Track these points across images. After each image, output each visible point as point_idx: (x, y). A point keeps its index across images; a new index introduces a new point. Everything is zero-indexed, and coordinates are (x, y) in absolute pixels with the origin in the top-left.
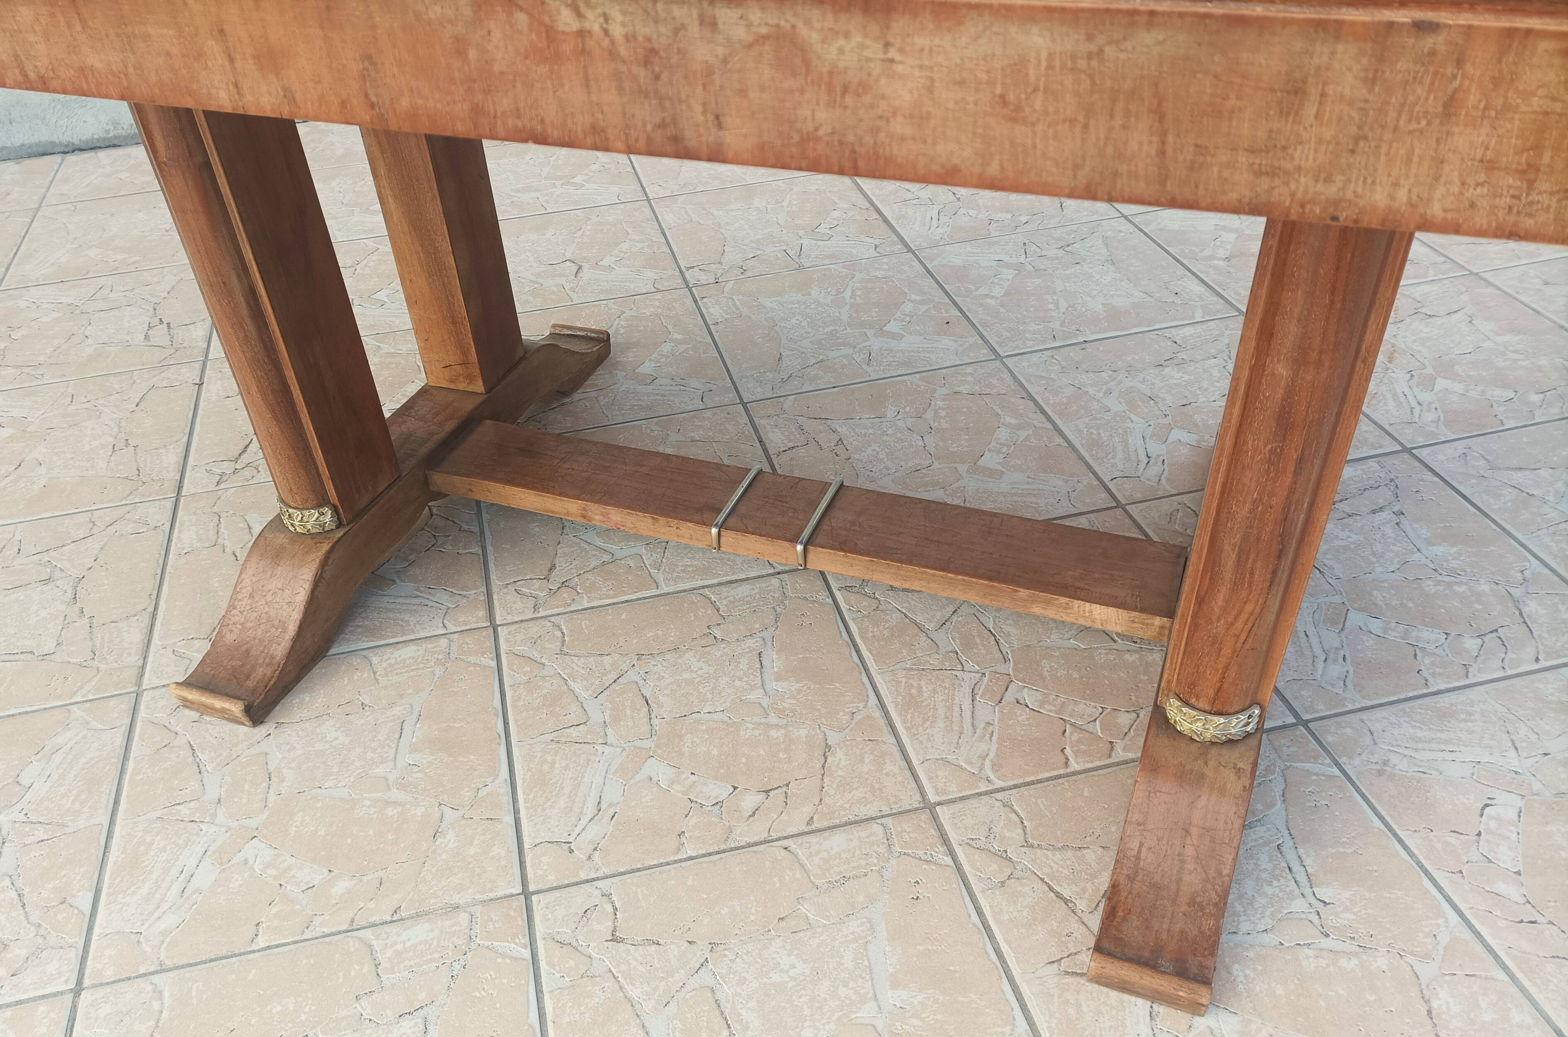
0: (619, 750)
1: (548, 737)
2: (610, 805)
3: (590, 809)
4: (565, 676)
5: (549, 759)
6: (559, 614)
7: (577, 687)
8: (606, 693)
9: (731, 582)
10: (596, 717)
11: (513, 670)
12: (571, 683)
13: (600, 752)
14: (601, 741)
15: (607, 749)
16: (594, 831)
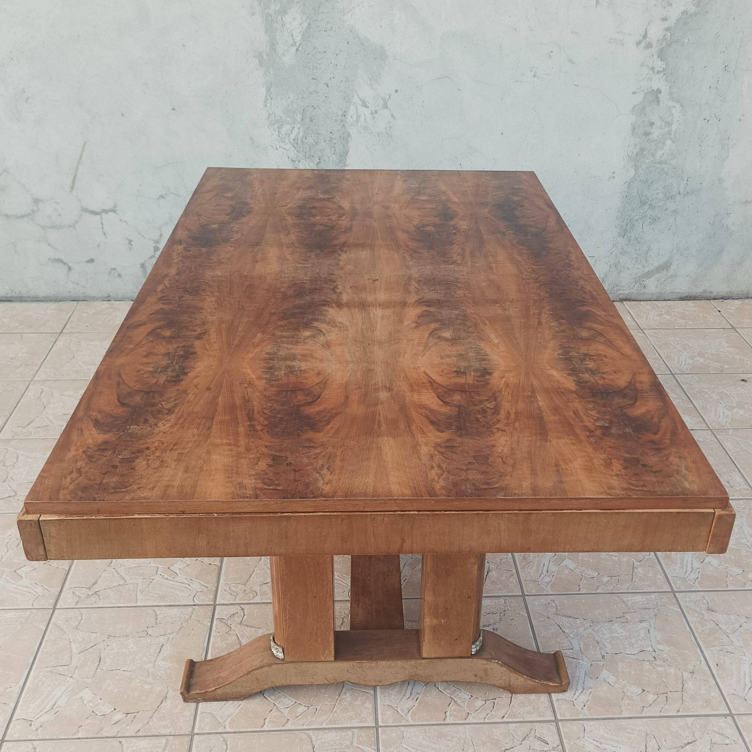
0: (75, 681)
1: (49, 669)
2: (58, 707)
3: (48, 707)
4: (71, 640)
5: (44, 680)
6: (85, 608)
7: (74, 646)
8: (85, 652)
9: (170, 606)
10: (74, 663)
11: (51, 633)
12: (72, 644)
13: (67, 680)
14: (70, 675)
15: (71, 680)
16: (46, 717)
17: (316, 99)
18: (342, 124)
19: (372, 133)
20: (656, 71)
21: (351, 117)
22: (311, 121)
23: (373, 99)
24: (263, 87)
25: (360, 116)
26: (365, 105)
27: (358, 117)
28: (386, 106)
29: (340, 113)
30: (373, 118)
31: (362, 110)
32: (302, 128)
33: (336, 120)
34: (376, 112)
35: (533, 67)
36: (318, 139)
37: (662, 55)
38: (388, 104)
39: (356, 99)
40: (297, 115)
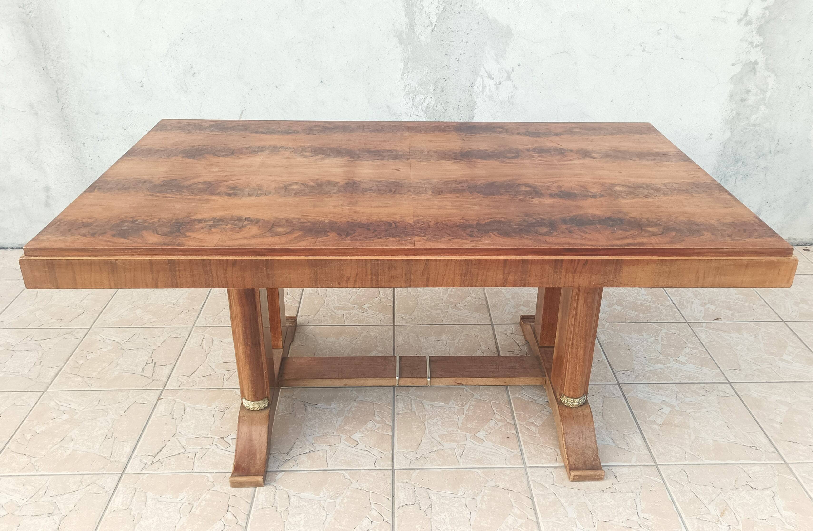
17: (448, 72)
18: (469, 93)
19: (495, 101)
20: (754, 44)
21: (478, 88)
22: (442, 91)
23: (498, 72)
24: (402, 63)
26: (490, 77)
27: (484, 87)
28: (509, 78)
29: (468, 84)
30: (497, 88)
31: (488, 81)
32: (433, 98)
33: (464, 90)
34: (500, 83)
35: (643, 43)
36: (447, 107)
37: (760, 31)
38: (511, 76)
39: (482, 72)
40: (430, 86)
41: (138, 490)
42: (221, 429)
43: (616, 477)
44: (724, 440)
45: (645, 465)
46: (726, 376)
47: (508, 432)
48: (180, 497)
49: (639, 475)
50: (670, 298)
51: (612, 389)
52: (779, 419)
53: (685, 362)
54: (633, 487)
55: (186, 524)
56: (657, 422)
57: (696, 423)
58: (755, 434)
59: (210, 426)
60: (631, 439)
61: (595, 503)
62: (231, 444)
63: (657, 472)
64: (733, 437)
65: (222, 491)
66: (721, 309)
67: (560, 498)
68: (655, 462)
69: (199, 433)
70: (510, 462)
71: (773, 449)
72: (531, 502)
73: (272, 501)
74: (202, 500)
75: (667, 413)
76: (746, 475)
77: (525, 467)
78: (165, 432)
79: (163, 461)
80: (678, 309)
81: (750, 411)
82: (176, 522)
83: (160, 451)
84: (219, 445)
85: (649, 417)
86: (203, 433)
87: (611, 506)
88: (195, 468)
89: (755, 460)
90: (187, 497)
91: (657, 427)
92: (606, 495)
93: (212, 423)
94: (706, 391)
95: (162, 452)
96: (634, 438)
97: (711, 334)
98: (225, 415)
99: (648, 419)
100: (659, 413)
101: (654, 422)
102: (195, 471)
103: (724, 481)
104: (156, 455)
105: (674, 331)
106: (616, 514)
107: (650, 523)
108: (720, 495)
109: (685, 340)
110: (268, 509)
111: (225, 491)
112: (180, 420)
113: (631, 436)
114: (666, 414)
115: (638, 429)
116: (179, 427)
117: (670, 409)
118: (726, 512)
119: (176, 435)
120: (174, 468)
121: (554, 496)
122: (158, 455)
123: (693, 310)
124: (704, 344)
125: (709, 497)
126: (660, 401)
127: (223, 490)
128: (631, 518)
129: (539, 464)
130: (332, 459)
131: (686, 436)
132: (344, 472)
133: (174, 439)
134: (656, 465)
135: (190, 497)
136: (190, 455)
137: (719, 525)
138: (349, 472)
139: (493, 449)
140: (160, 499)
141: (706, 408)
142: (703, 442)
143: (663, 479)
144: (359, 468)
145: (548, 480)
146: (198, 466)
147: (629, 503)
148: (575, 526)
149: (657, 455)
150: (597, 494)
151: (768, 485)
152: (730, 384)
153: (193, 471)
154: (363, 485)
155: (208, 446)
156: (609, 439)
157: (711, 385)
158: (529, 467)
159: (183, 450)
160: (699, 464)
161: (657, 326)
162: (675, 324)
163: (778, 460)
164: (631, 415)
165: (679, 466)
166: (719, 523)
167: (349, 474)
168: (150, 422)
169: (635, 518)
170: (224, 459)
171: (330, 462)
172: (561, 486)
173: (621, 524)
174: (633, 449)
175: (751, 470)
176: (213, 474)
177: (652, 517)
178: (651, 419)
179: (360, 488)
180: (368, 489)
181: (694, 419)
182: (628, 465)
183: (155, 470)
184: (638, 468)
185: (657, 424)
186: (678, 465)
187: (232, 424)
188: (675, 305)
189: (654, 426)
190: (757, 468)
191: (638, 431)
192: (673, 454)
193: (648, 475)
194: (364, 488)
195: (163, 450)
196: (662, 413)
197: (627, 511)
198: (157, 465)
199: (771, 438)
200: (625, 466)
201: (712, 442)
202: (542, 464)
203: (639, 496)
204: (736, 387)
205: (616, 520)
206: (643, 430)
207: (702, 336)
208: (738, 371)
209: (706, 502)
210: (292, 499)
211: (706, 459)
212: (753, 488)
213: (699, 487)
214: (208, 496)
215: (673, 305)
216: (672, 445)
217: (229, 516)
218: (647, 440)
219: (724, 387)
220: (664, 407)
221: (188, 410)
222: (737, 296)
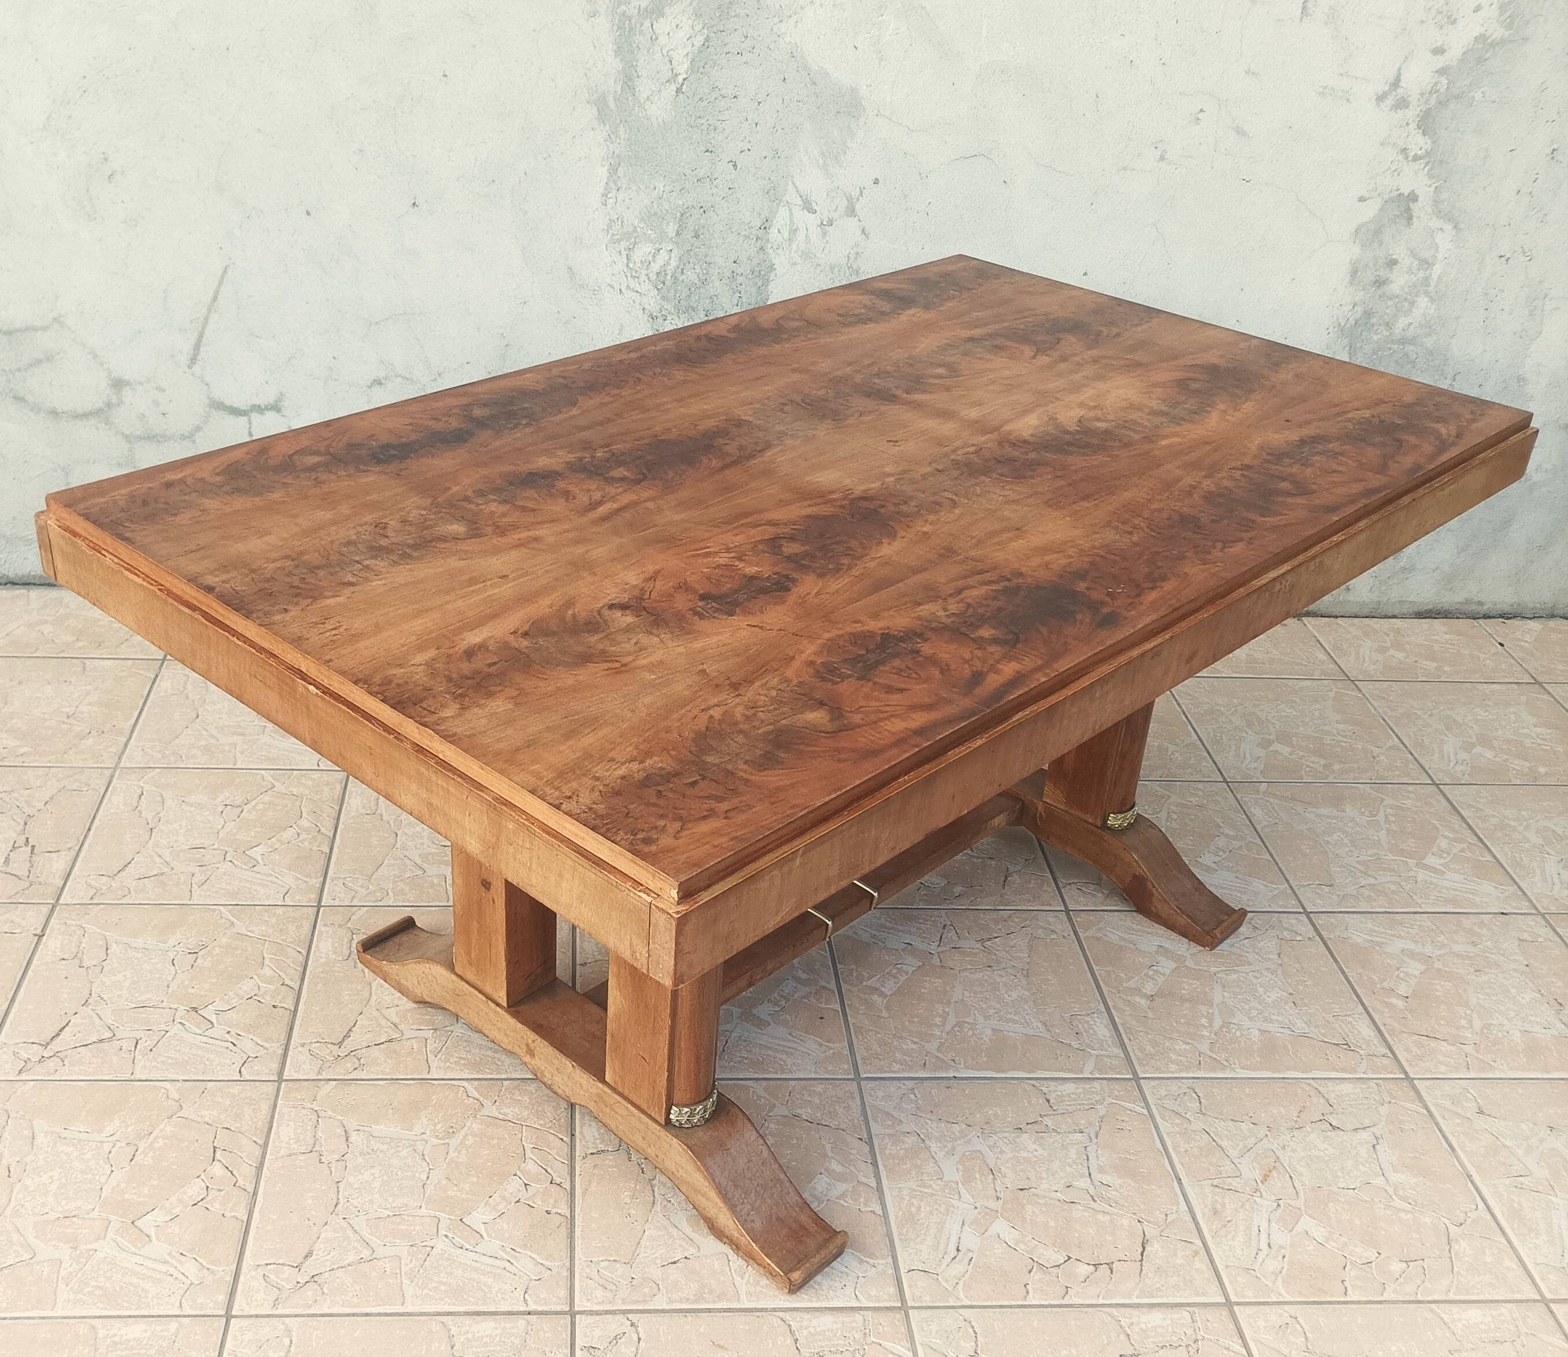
17: (710, 192)
18: (759, 244)
19: (818, 265)
20: (1411, 154)
21: (779, 231)
22: (697, 236)
23: (827, 195)
24: (603, 166)
25: (796, 230)
26: (808, 207)
27: (794, 231)
28: (851, 212)
29: (757, 223)
30: (824, 234)
31: (803, 218)
32: (675, 251)
33: (747, 237)
34: (831, 223)
35: (1161, 141)
36: (707, 274)
37: (1426, 124)
38: (858, 207)
39: (791, 196)
40: (668, 224)
41: (13, 1115)
42: (191, 990)
43: (1048, 1101)
44: (1282, 1030)
45: (1112, 1079)
46: (1301, 898)
47: (823, 1006)
48: (109, 1130)
49: (1098, 1098)
50: (1193, 728)
51: (1052, 920)
52: (1403, 989)
53: (1213, 865)
54: (1083, 1122)
55: (123, 1185)
56: (1144, 991)
57: (1226, 994)
58: (1350, 1019)
59: (166, 984)
60: (1086, 1026)
61: (1002, 1152)
62: (214, 1021)
63: (1137, 1093)
64: (1304, 1025)
65: (199, 1120)
66: (1302, 754)
67: (927, 1142)
68: (1135, 1073)
69: (142, 998)
70: (826, 1068)
71: (1384, 1050)
72: (866, 1149)
73: (311, 1141)
74: (157, 1137)
75: (1168, 972)
76: (1322, 1101)
77: (858, 1078)
78: (65, 996)
79: (66, 1057)
80: (1209, 753)
81: (1343, 972)
82: (103, 1179)
83: (58, 1035)
84: (188, 1024)
85: (1129, 979)
86: (150, 999)
87: (1034, 1159)
88: (137, 1071)
89: (1343, 1070)
90: (123, 1129)
91: (1143, 1002)
92: (1025, 1136)
93: (170, 978)
94: (1255, 928)
95: (61, 1037)
96: (1092, 1023)
97: (1276, 807)
98: (199, 961)
99: (1125, 985)
100: (1151, 973)
101: (1137, 991)
102: (138, 1076)
103: (1275, 1111)
104: (48, 1044)
105: (1194, 800)
106: (1044, 1175)
107: (1114, 1193)
108: (1265, 1140)
109: (1219, 820)
110: (302, 1157)
111: (207, 1120)
112: (98, 969)
113: (1088, 1019)
114: (1164, 975)
115: (1102, 1004)
116: (95, 985)
117: (1173, 965)
118: (1274, 1173)
119: (90, 1001)
120: (91, 1070)
121: (915, 1138)
122: (54, 1042)
123: (1242, 755)
124: (1259, 830)
125: (1241, 1144)
126: (1155, 948)
127: (202, 1117)
128: (1075, 1183)
129: (885, 1072)
130: (439, 1056)
131: (1204, 1021)
132: (465, 1084)
133: (88, 1010)
134: (1137, 1079)
135: (129, 1129)
136: (125, 1044)
137: (1257, 1199)
138: (476, 1083)
139: (789, 1041)
140: (64, 1135)
141: (1250, 964)
142: (1238, 1034)
143: (1147, 1106)
144: (498, 1077)
145: (904, 1106)
146: (145, 1067)
147: (1073, 1153)
148: (956, 1197)
149: (1138, 1059)
150: (1007, 1135)
151: (1367, 1122)
152: (1308, 914)
153: (132, 1078)
154: (506, 1110)
155: (163, 1027)
156: (1039, 1025)
157: (1266, 916)
158: (867, 1078)
159: (108, 1034)
160: (1226, 1078)
161: (1158, 788)
162: (1200, 786)
163: (1391, 1072)
164: (1089, 974)
165: (1184, 1081)
166: (1258, 1194)
167: (476, 1089)
168: (30, 973)
169: (1084, 1183)
170: (200, 1052)
171: (434, 1063)
172: (933, 1118)
173: (1053, 1195)
174: (1089, 1046)
175: (1333, 1091)
176: (179, 1084)
177: (1120, 1181)
178: (1132, 984)
179: (501, 1117)
180: (518, 1119)
181: (1224, 987)
182: (1075, 1078)
183: (49, 1074)
184: (1096, 1084)
185: (1145, 996)
186: (1182, 1078)
187: (215, 980)
188: (1203, 744)
189: (1138, 999)
190: (1347, 1088)
191: (1102, 1008)
192: (1173, 1056)
193: (1116, 1098)
194: (510, 1117)
195: (63, 1033)
196: (1156, 972)
197: (1068, 1169)
198: (51, 1064)
199: (1382, 1028)
200: (1071, 1079)
201: (1257, 1033)
202: (894, 1072)
203: (1095, 1140)
204: (1320, 921)
205: (1044, 1186)
206: (1114, 1006)
207: (1257, 812)
208: (1327, 889)
209: (1233, 1153)
210: (354, 1137)
211: (1242, 1068)
212: (1334, 1127)
213: (1222, 1123)
214: (169, 1128)
215: (1199, 742)
216: (1171, 1038)
217: (217, 1170)
218: (1120, 1027)
219: (1294, 922)
220: (1161, 959)
221: (114, 948)
222: (1341, 727)
